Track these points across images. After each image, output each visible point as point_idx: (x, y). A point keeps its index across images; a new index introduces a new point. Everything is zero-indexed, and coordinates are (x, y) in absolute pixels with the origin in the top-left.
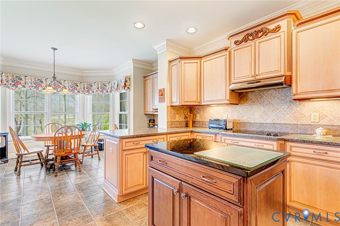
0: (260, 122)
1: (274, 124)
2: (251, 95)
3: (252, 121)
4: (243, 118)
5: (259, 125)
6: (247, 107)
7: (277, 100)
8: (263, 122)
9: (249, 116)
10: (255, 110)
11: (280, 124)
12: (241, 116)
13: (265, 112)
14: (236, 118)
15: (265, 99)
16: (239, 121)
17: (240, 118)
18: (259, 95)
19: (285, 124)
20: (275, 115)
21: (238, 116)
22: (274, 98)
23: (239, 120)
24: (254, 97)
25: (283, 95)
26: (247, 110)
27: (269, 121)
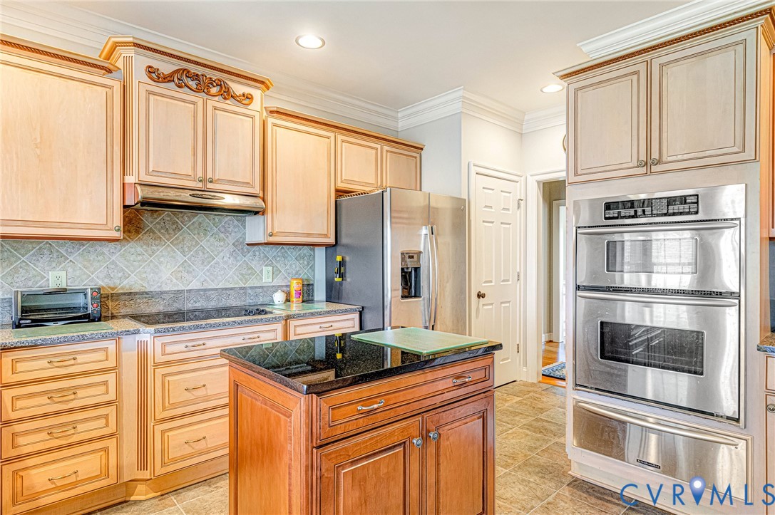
0: (176, 289)
1: (205, 290)
2: (150, 219)
3: (154, 288)
4: (125, 282)
5: (172, 296)
6: (139, 249)
7: (212, 239)
8: (181, 287)
9: (144, 276)
10: (162, 259)
11: (216, 289)
12: (120, 275)
13: (185, 264)
14: (101, 283)
15: (186, 235)
16: (113, 289)
17: (118, 282)
18: (173, 224)
19: (226, 289)
20: (208, 270)
21: (108, 276)
22: (205, 235)
23: (112, 286)
24: (158, 226)
25: (223, 230)
26: (140, 258)
27: (195, 285)
